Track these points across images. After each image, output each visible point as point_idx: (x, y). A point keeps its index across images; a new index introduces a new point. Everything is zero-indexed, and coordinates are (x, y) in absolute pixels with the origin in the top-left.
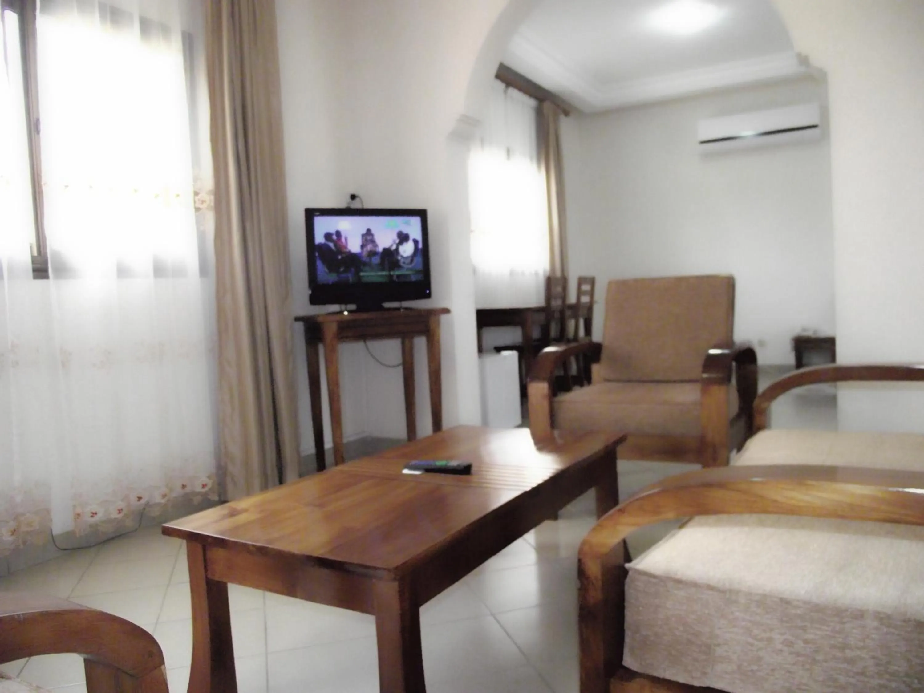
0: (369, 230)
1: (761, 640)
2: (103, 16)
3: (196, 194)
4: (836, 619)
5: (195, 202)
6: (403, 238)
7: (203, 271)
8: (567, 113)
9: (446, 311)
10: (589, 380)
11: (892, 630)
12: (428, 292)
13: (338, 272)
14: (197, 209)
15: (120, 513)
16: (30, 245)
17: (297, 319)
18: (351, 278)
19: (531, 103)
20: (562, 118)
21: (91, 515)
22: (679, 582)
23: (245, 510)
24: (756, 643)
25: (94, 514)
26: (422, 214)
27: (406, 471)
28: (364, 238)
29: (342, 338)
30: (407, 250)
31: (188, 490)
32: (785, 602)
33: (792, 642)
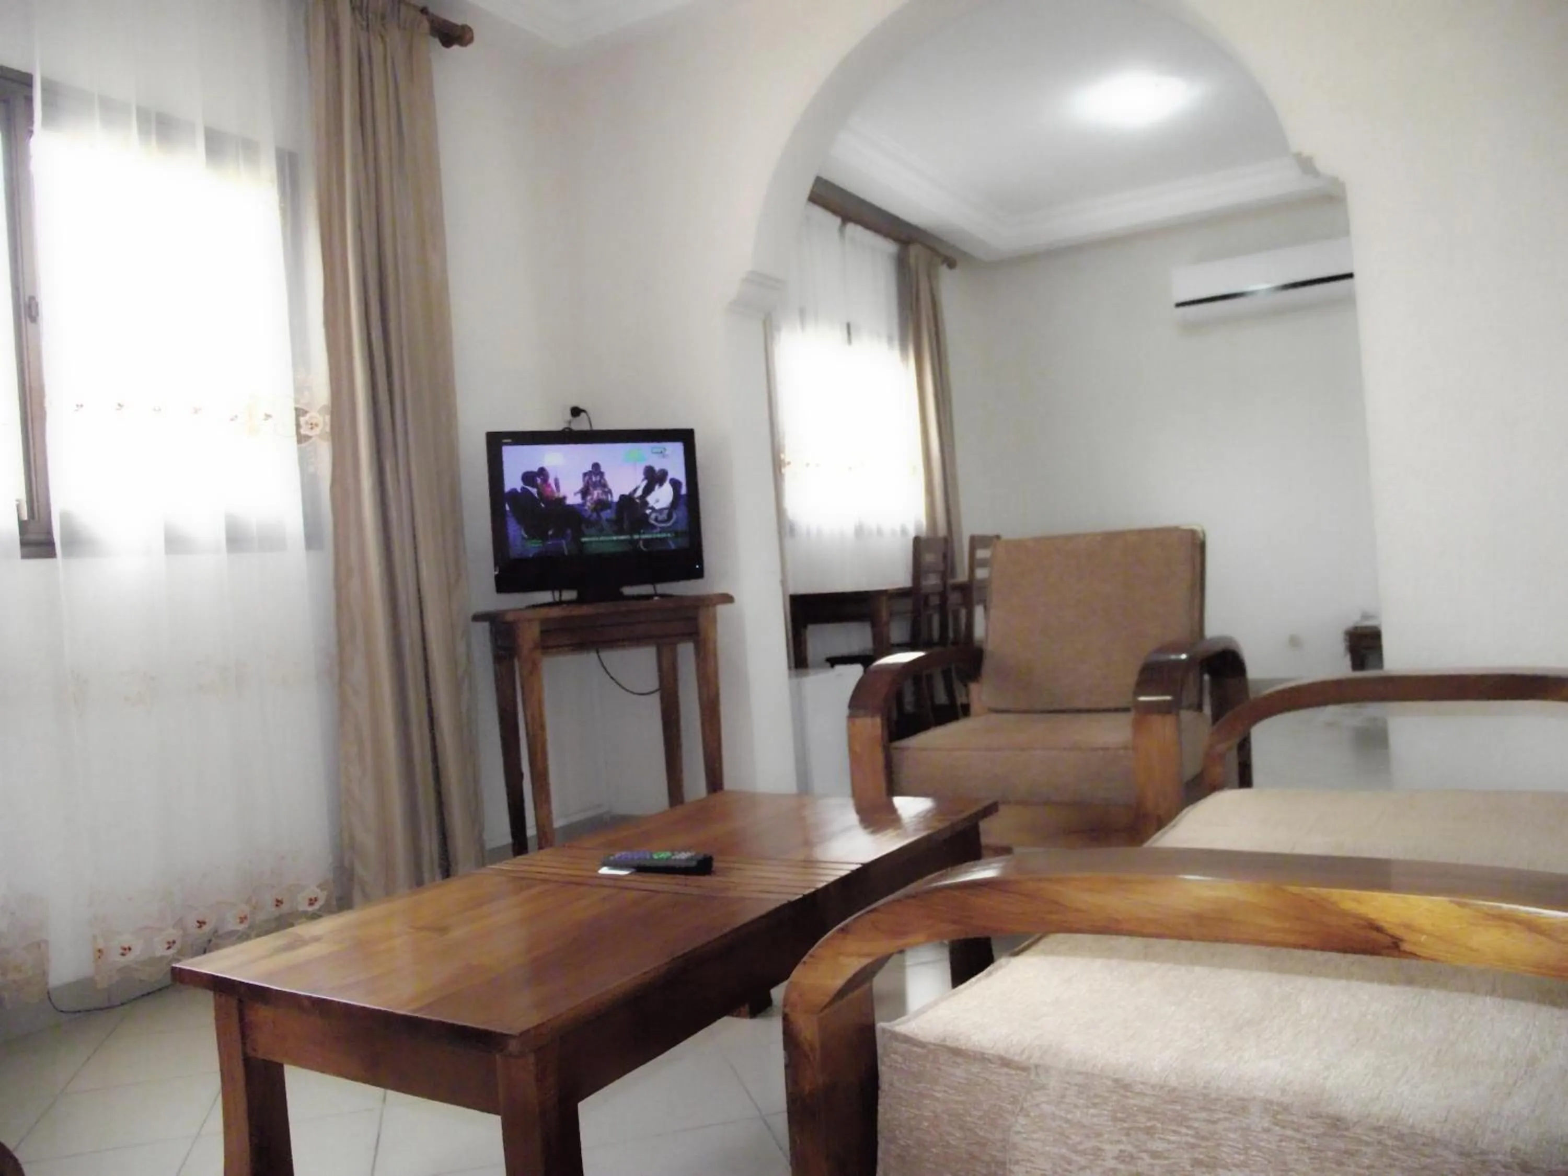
0: (596, 466)
1: (1084, 1153)
2: (144, 131)
3: (300, 412)
4: (1203, 1115)
5: (298, 426)
6: (654, 478)
7: (312, 539)
8: (951, 264)
9: (727, 599)
10: (966, 711)
11: (1289, 1133)
12: (697, 567)
13: (544, 537)
14: (301, 439)
15: (169, 948)
16: (17, 503)
17: (477, 618)
18: (565, 546)
19: (889, 247)
20: (944, 270)
21: (122, 951)
22: (956, 1052)
23: (317, 939)
24: (1074, 1157)
25: (126, 950)
26: (686, 437)
27: (605, 871)
28: (587, 478)
29: (548, 647)
30: (662, 497)
31: (285, 908)
32: (1123, 1086)
33: (1132, 1156)
